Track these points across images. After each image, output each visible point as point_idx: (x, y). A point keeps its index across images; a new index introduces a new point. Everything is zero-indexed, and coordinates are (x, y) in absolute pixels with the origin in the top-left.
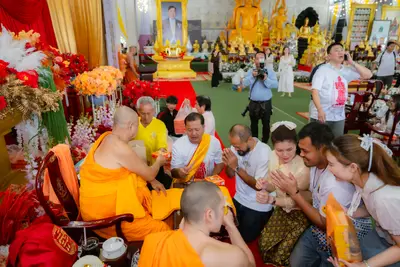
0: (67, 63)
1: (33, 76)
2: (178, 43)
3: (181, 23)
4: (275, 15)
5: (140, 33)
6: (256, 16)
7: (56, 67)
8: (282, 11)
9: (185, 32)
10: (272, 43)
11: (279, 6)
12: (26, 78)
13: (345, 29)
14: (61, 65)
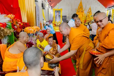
0: (22, 24)
1: (4, 24)
2: (59, 21)
3: (60, 16)
4: (88, 14)
5: (49, 19)
6: (83, 15)
7: (18, 25)
8: (90, 12)
9: (61, 19)
10: (87, 21)
11: (89, 11)
12: (1, 25)
13: (111, 17)
14: (20, 24)
